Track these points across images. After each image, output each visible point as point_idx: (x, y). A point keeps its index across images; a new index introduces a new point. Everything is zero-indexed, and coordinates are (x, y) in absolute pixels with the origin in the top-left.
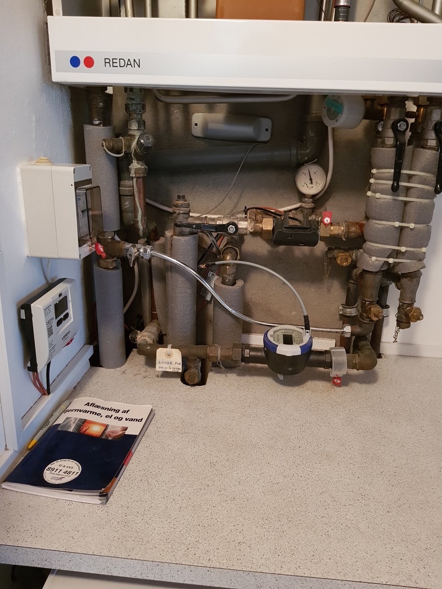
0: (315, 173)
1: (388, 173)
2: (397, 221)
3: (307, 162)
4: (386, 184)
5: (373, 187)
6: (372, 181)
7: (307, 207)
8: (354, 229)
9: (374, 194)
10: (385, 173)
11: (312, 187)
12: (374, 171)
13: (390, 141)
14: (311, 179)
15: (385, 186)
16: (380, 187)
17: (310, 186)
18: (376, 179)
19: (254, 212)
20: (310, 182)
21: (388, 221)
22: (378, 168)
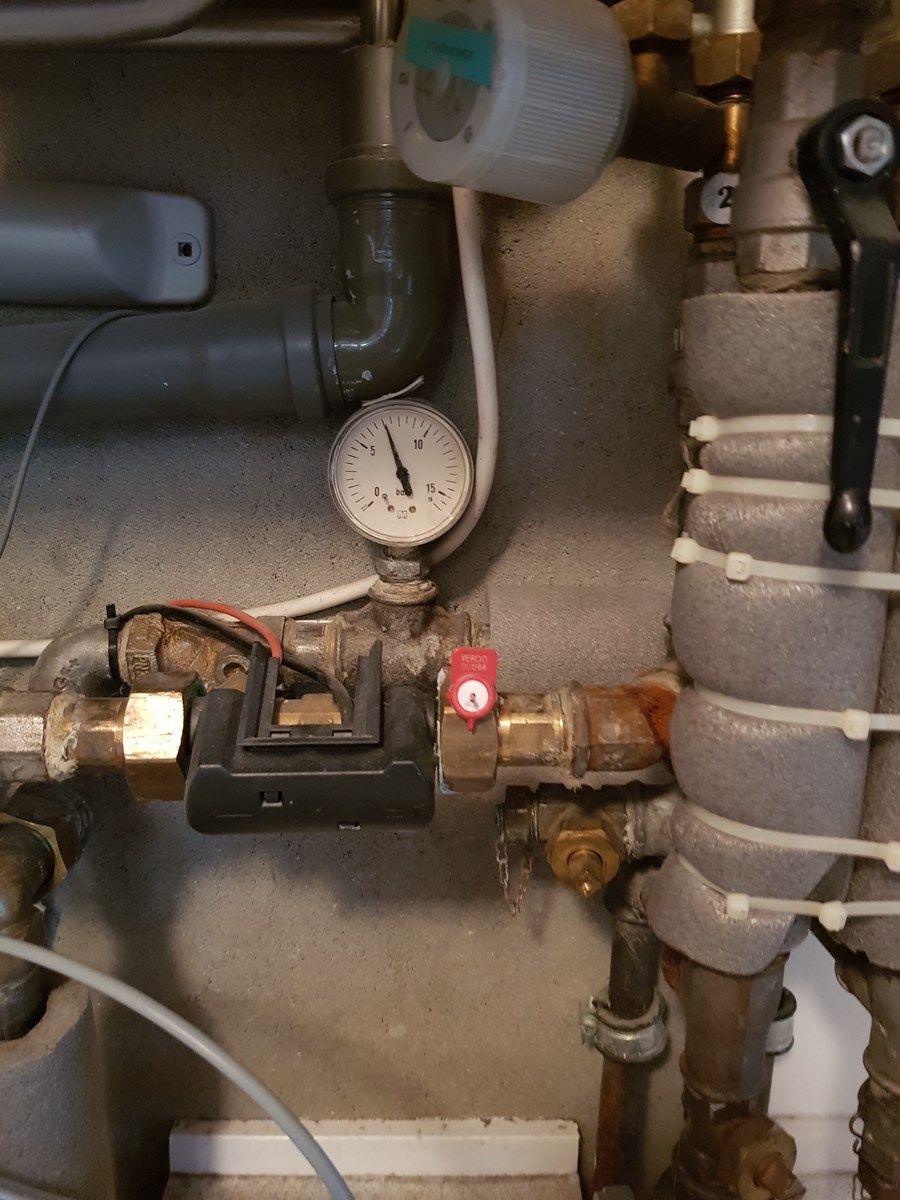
0: (419, 444)
1: (788, 436)
2: (854, 706)
3: (373, 391)
4: (784, 501)
5: (706, 516)
6: (696, 481)
7: (396, 599)
8: (617, 729)
9: (712, 557)
10: (770, 436)
11: (412, 509)
12: (704, 428)
13: (791, 254)
14: (403, 474)
15: (774, 513)
16: (750, 516)
17: (404, 502)
18: (719, 470)
19: (151, 629)
20: (401, 488)
21: (806, 704)
22: (728, 409)
